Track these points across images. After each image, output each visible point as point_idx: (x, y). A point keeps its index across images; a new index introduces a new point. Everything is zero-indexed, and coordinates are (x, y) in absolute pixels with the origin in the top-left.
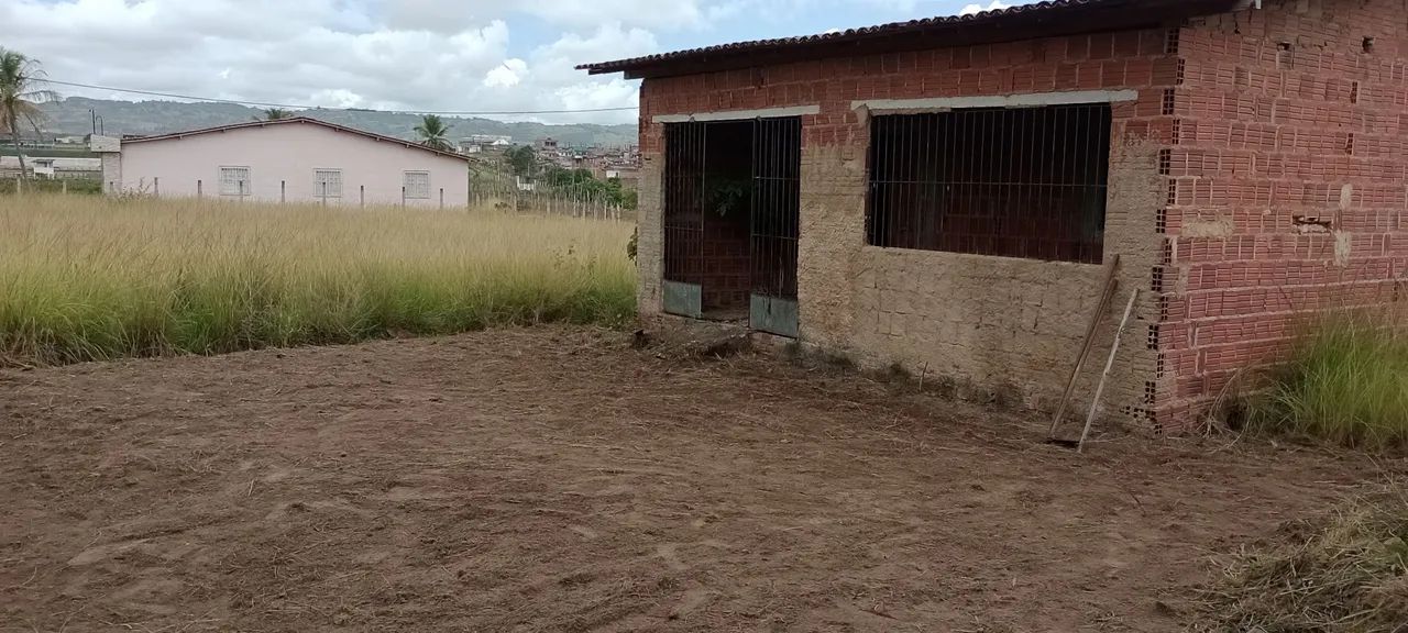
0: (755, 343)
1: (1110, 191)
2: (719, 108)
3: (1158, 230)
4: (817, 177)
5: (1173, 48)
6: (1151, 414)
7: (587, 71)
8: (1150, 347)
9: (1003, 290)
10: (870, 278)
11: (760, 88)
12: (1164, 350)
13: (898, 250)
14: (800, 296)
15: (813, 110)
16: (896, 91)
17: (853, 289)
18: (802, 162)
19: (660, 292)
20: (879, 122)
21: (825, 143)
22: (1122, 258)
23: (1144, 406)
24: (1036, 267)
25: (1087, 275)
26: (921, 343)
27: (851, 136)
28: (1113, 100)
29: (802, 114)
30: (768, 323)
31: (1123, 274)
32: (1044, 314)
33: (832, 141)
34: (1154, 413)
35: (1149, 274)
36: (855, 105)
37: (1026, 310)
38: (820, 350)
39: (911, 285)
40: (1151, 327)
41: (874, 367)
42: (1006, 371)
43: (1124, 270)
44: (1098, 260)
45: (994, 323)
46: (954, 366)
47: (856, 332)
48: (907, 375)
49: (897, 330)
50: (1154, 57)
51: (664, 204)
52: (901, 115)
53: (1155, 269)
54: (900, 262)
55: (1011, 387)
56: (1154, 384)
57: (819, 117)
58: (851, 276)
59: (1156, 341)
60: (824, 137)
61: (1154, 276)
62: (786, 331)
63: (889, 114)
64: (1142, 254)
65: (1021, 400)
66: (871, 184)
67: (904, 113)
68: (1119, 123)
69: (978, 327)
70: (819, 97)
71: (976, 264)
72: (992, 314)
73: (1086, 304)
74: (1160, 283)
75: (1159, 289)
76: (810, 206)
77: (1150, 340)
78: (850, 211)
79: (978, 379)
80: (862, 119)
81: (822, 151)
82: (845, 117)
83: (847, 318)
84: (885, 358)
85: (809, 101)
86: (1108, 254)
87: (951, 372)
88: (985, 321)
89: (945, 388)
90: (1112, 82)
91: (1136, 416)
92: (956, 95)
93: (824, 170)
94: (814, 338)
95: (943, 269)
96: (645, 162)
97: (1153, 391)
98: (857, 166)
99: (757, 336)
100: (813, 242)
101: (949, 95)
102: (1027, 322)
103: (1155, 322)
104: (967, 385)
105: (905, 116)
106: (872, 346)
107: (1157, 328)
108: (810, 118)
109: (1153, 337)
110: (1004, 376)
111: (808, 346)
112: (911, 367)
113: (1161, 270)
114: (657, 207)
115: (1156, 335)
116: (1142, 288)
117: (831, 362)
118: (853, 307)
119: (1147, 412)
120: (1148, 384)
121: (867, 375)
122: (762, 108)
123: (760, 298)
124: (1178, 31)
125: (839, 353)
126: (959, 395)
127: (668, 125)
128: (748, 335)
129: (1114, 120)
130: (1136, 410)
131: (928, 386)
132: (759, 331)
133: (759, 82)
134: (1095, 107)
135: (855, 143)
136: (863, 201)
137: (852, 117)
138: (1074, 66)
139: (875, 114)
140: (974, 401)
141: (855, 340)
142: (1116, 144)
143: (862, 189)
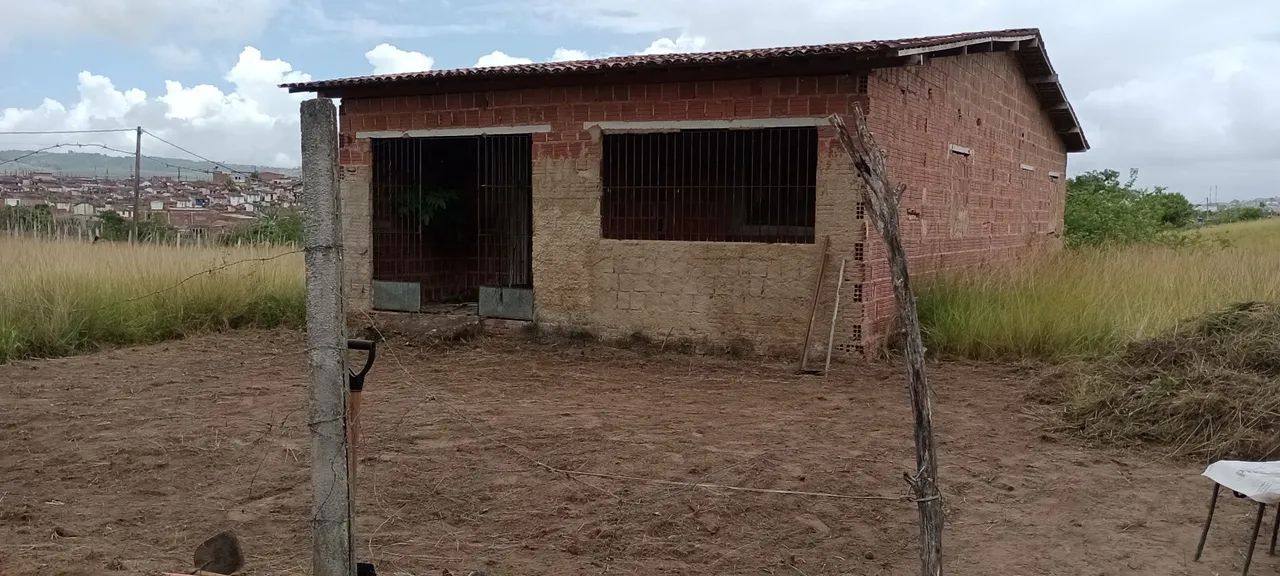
0: (487, 328)
1: (819, 191)
2: (437, 126)
3: (858, 217)
4: (550, 184)
5: (864, 89)
6: (860, 349)
7: (287, 89)
8: (855, 300)
9: (732, 267)
10: (608, 266)
11: (485, 110)
12: (864, 303)
13: (635, 241)
14: (535, 284)
15: (545, 129)
16: (628, 115)
17: (591, 275)
18: (533, 172)
19: (371, 291)
20: (610, 141)
21: (557, 156)
22: (832, 238)
23: (855, 343)
24: (761, 248)
25: (804, 252)
26: (660, 314)
27: (584, 151)
28: (818, 125)
29: (533, 131)
30: (500, 309)
31: (832, 250)
32: (769, 282)
33: (566, 156)
34: (862, 347)
35: (853, 248)
36: (587, 125)
37: (753, 280)
38: (559, 328)
39: (650, 268)
40: (856, 286)
41: (615, 336)
42: (738, 329)
43: (834, 246)
44: (811, 239)
45: (727, 293)
46: (692, 329)
47: (595, 310)
48: (646, 341)
49: (635, 305)
50: (850, 95)
51: (372, 211)
52: (633, 134)
53: (857, 245)
54: (637, 251)
55: (743, 340)
56: (860, 327)
57: (550, 134)
58: (590, 264)
59: (860, 295)
60: (556, 151)
61: (857, 250)
62: (521, 316)
63: (622, 133)
64: (847, 234)
65: (753, 349)
66: (605, 190)
67: (636, 132)
68: (824, 142)
69: (711, 298)
70: (550, 117)
71: (708, 250)
72: (724, 285)
73: (804, 273)
74: (861, 254)
75: (861, 259)
76: (543, 208)
77: (856, 295)
78: (587, 211)
79: (715, 337)
80: (596, 137)
81: (554, 163)
82: (577, 135)
83: (586, 299)
84: (626, 328)
85: (539, 121)
86: (819, 235)
87: (690, 334)
88: (718, 292)
89: (685, 347)
90: (817, 111)
91: (848, 351)
92: (684, 118)
93: (558, 177)
94: (550, 318)
95: (679, 254)
96: (347, 174)
97: (859, 331)
98: (592, 174)
99: (490, 322)
100: (547, 239)
101: (678, 119)
102: (755, 290)
103: (859, 283)
104: (705, 342)
105: (637, 135)
106: (611, 320)
107: (861, 286)
108: (541, 136)
109: (858, 293)
110: (736, 332)
111: (546, 326)
112: (653, 334)
113: (862, 245)
114: (365, 214)
115: (860, 291)
116: (848, 258)
117: (572, 337)
118: (591, 290)
119: (857, 347)
120: (855, 326)
121: (609, 343)
122: (487, 126)
123: (491, 290)
124: (866, 78)
125: (579, 328)
126: (697, 351)
127: (374, 140)
128: (480, 321)
129: (820, 139)
130: (848, 346)
131: (668, 347)
132: (489, 318)
133: (484, 104)
134: (804, 130)
135: (589, 156)
136: (599, 203)
137: (586, 135)
138: (786, 100)
139: (607, 133)
140: (712, 354)
141: (597, 316)
142: (823, 158)
143: (599, 194)
